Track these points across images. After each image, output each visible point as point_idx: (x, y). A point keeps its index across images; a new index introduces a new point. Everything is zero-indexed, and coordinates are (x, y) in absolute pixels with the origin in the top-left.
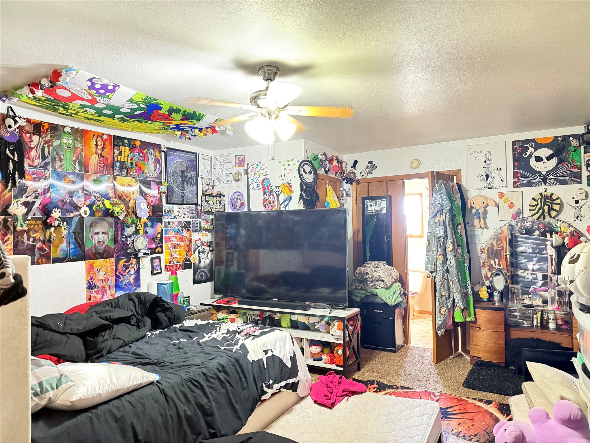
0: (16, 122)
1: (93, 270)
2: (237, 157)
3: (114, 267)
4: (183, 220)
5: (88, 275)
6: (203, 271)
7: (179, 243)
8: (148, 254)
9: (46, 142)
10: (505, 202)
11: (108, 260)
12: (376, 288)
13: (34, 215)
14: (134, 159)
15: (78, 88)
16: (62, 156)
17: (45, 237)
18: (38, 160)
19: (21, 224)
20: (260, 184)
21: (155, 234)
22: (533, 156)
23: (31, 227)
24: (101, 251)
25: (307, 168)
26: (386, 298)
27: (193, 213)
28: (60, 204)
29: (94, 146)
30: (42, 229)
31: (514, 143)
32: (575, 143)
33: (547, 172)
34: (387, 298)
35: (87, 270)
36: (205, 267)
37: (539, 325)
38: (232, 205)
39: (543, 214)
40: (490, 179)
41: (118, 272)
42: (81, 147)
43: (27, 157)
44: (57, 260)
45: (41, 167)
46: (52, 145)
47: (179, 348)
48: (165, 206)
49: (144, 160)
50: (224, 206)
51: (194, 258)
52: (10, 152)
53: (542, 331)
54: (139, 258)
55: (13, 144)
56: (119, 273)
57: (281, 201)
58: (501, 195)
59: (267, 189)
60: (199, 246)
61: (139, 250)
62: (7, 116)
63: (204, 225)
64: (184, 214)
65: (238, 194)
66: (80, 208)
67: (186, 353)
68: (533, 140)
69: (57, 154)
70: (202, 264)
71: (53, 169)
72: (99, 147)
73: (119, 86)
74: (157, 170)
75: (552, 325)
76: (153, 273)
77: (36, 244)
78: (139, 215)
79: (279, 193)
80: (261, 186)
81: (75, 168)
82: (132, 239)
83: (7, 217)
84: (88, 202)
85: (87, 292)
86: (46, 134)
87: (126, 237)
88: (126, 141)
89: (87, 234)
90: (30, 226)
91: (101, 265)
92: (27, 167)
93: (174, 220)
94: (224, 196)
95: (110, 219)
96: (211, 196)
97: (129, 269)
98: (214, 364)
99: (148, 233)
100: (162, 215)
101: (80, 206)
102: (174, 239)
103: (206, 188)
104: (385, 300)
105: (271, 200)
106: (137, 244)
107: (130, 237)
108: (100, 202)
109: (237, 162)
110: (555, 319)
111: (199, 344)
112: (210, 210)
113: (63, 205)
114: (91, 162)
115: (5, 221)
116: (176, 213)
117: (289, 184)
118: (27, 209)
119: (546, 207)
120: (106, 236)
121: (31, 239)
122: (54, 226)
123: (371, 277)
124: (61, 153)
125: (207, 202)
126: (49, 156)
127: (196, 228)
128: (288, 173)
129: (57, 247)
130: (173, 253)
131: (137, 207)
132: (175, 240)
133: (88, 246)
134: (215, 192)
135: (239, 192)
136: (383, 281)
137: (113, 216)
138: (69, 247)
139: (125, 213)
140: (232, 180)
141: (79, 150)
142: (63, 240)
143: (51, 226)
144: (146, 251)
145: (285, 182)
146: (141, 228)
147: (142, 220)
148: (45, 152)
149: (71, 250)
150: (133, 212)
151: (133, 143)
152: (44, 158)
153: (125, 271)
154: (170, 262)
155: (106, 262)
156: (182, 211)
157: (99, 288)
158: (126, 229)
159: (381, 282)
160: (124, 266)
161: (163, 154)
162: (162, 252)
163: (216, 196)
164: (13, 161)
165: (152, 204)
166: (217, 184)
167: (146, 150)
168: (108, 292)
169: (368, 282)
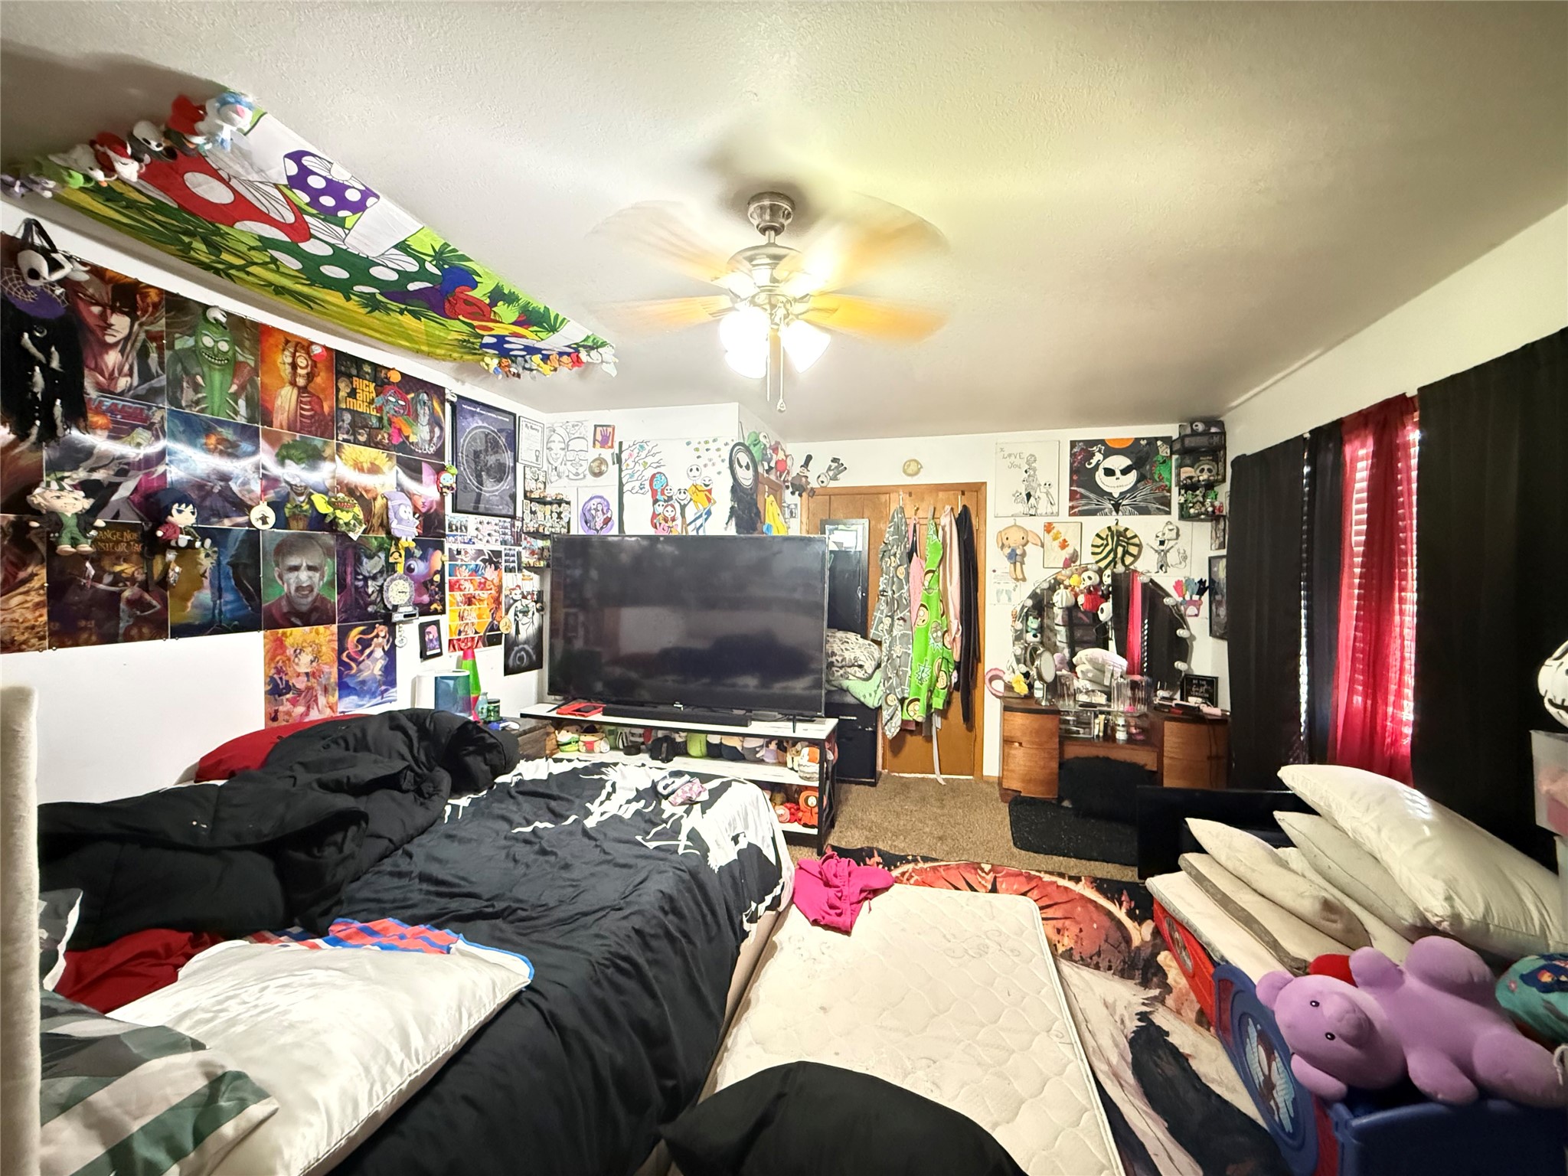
0: (55, 266)
1: (284, 652)
2: (599, 429)
3: (336, 645)
4: (487, 548)
5: (269, 664)
6: (523, 649)
7: (477, 592)
8: (414, 615)
9: (152, 337)
10: (1055, 539)
11: (321, 628)
12: (847, 678)
13: (117, 516)
14: (386, 409)
15: (254, 177)
16: (199, 378)
17: (149, 574)
18: (129, 379)
19: (72, 538)
20: (647, 484)
21: (428, 574)
22: (1101, 467)
23: (108, 547)
24: (304, 609)
25: (744, 459)
26: (865, 696)
27: (504, 534)
28: (194, 495)
29: (288, 369)
30: (141, 554)
31: (1073, 444)
32: (1164, 451)
33: (1121, 494)
34: (868, 696)
35: (267, 652)
36: (526, 642)
37: (1101, 734)
38: (586, 523)
39: (1114, 561)
40: (1032, 500)
41: (345, 654)
42: (252, 364)
43: (93, 366)
44: (183, 631)
45: (136, 397)
46: (171, 346)
47: (543, 852)
48: (450, 516)
49: (408, 414)
50: (569, 523)
51: (507, 626)
52: (34, 344)
53: (1106, 744)
54: (395, 624)
55: (43, 323)
56: (348, 656)
57: (689, 517)
58: (1049, 528)
59: (658, 494)
60: (515, 601)
61: (396, 608)
62: (25, 244)
63: (526, 558)
64: (489, 535)
65: (599, 500)
66: (250, 508)
67: (566, 867)
68: (1102, 442)
69: (185, 370)
70: (522, 636)
71: (172, 404)
72: (300, 371)
73: (378, 197)
74: (435, 440)
75: (1121, 735)
76: (424, 656)
77: (123, 591)
78: (396, 533)
79: (686, 502)
80: (647, 486)
81: (236, 413)
82: (379, 584)
83: (27, 516)
84: (271, 495)
85: (267, 702)
86: (151, 315)
87: (366, 579)
88: (367, 369)
89: (268, 570)
90: (102, 545)
91: (305, 641)
92: (92, 392)
93: (468, 547)
94: (568, 503)
95: (327, 538)
96: (542, 501)
97: (371, 648)
98: (649, 897)
99: (413, 570)
100: (444, 536)
101: (249, 503)
102: (467, 585)
103: (531, 485)
104: (862, 699)
105: (669, 515)
106: (390, 594)
107: (374, 578)
108: (302, 499)
109: (599, 437)
110: (1127, 725)
111: (586, 833)
112: (541, 530)
113: (203, 498)
114: (278, 402)
115: (19, 530)
116: (472, 532)
117: (706, 486)
118: (91, 501)
119: (1120, 550)
120: (317, 575)
121: (107, 579)
122: (177, 548)
123: (840, 659)
124: (198, 369)
125: (533, 513)
126: (160, 372)
127: (512, 565)
128: (705, 466)
129: (186, 598)
130: (466, 614)
131: (391, 514)
132: (469, 588)
133: (270, 597)
134: (551, 493)
135: (601, 497)
136: (861, 666)
137: (336, 531)
138: (220, 598)
139: (364, 526)
140: (587, 472)
141: (246, 370)
142: (202, 582)
143: (164, 546)
144: (410, 609)
145: (699, 482)
146: (399, 560)
147: (403, 543)
148: (150, 361)
149: (225, 605)
150: (381, 525)
151: (383, 375)
152: (146, 375)
153: (362, 652)
154: (460, 633)
155: (317, 633)
156: (486, 529)
157: (299, 692)
158: (365, 560)
159: (856, 669)
160: (359, 641)
161: (448, 407)
162: (443, 612)
163: (551, 503)
164: (46, 369)
165: (424, 510)
166: (554, 478)
167: (412, 395)
168: (322, 700)
169: (834, 669)
